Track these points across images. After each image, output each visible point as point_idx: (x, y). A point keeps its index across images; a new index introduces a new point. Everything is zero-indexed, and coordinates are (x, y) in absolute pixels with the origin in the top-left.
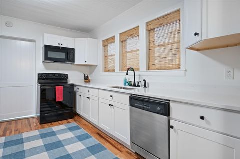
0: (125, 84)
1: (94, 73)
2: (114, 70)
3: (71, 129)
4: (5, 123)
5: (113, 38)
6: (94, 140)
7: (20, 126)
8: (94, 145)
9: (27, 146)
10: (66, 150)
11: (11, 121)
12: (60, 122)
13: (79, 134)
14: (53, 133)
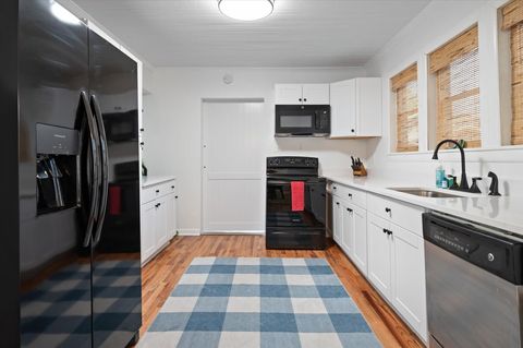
0: (438, 183)
1: (374, 155)
2: (417, 148)
3: (313, 270)
4: (222, 238)
5: (413, 68)
6: (351, 304)
7: (238, 246)
8: (346, 315)
9: (238, 279)
10: (290, 306)
11: (230, 235)
12: (299, 252)
13: (323, 284)
14: (280, 270)
